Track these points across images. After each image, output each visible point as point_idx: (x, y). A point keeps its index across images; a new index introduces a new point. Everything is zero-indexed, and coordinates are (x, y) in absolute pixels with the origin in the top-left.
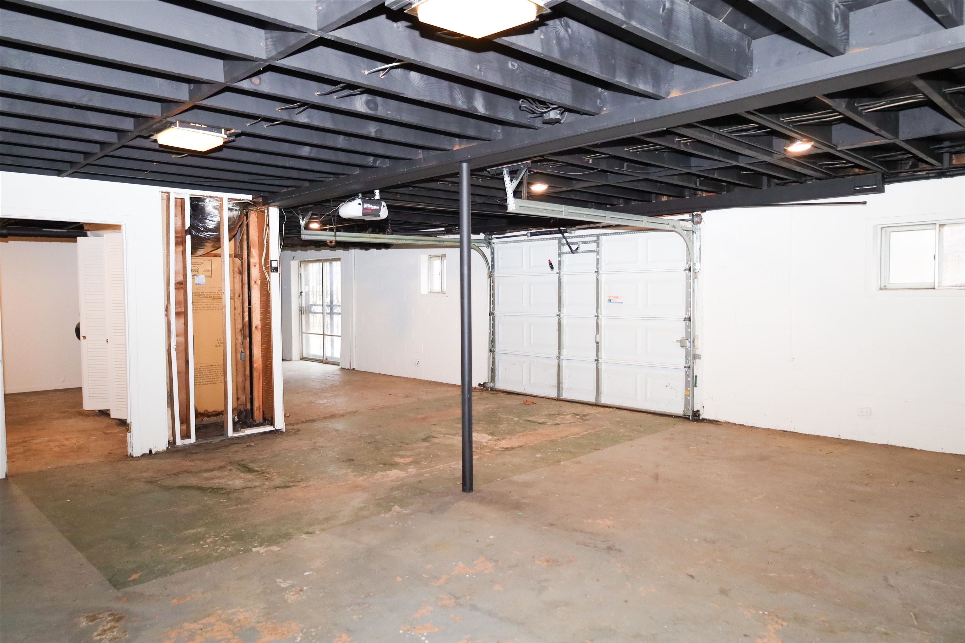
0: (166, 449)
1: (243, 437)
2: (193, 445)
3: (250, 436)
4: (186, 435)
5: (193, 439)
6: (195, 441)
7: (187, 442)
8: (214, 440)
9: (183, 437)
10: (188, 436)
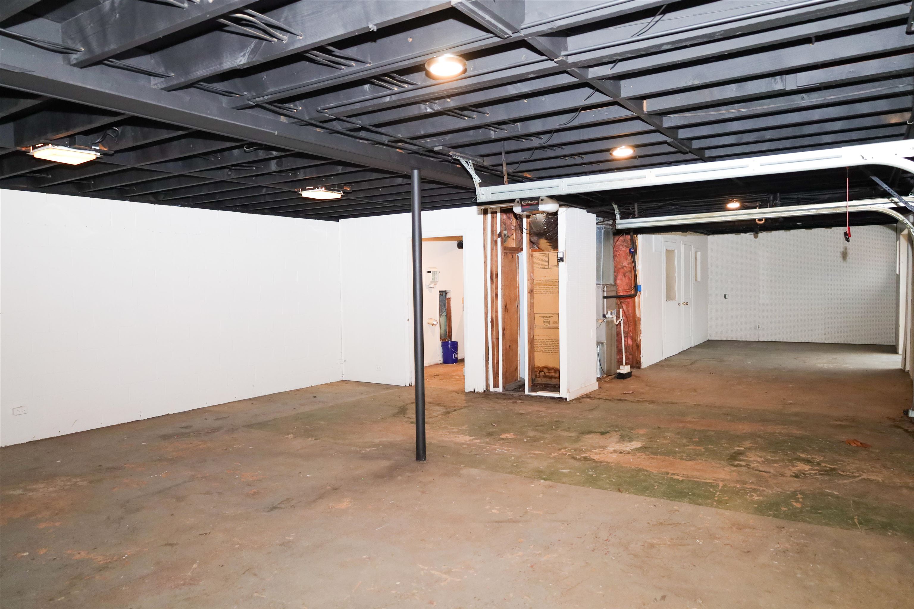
0: (483, 391)
1: (536, 397)
2: (500, 393)
3: (542, 397)
4: (496, 385)
5: (500, 389)
6: (502, 391)
7: (497, 390)
8: (515, 394)
9: (494, 387)
10: (498, 387)
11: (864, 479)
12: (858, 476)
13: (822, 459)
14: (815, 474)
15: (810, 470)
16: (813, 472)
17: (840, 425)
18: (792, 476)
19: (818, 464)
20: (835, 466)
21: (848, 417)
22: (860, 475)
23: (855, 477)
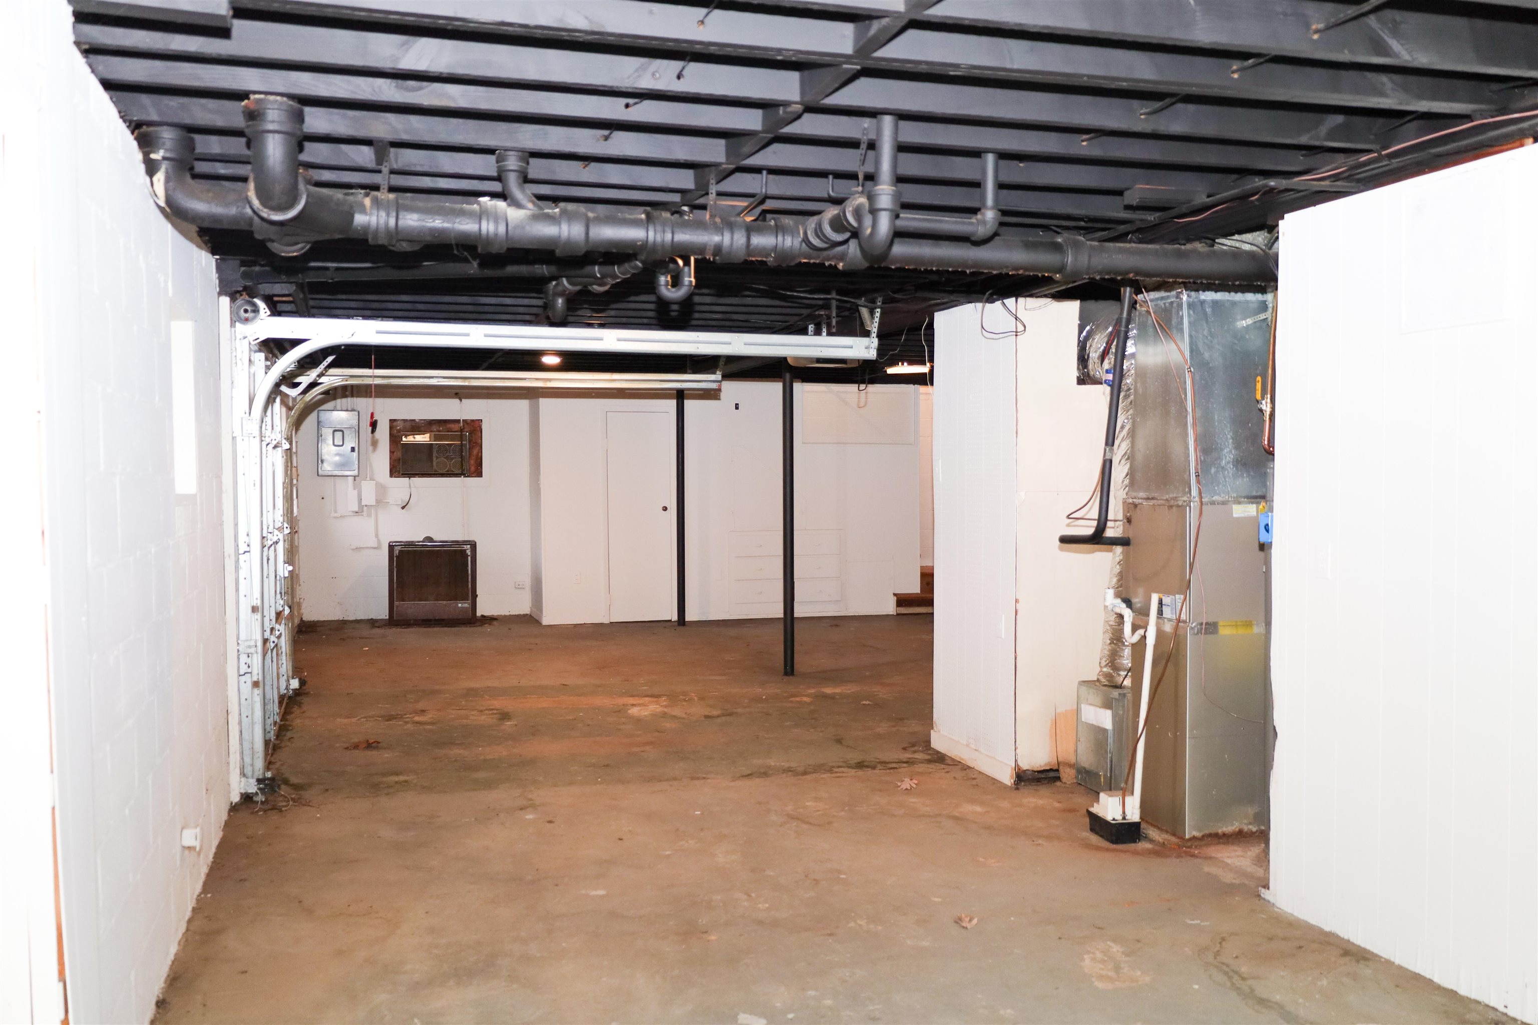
11: (354, 717)
12: (362, 718)
13: (405, 727)
14: (405, 714)
15: (414, 717)
16: (408, 716)
17: (397, 774)
18: (429, 710)
19: (407, 723)
20: (387, 723)
21: (387, 794)
22: (359, 720)
23: (364, 717)
